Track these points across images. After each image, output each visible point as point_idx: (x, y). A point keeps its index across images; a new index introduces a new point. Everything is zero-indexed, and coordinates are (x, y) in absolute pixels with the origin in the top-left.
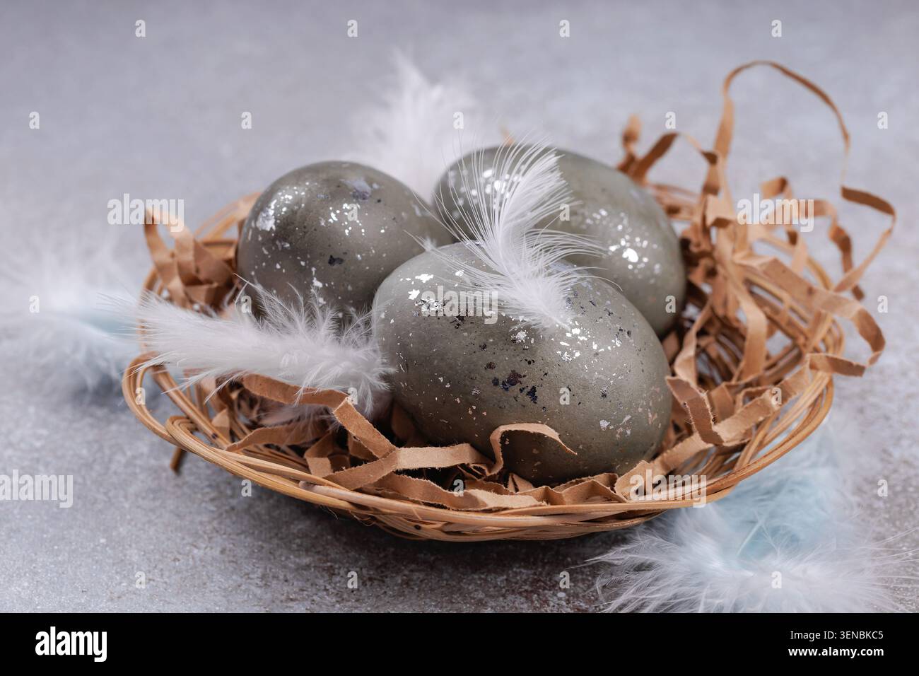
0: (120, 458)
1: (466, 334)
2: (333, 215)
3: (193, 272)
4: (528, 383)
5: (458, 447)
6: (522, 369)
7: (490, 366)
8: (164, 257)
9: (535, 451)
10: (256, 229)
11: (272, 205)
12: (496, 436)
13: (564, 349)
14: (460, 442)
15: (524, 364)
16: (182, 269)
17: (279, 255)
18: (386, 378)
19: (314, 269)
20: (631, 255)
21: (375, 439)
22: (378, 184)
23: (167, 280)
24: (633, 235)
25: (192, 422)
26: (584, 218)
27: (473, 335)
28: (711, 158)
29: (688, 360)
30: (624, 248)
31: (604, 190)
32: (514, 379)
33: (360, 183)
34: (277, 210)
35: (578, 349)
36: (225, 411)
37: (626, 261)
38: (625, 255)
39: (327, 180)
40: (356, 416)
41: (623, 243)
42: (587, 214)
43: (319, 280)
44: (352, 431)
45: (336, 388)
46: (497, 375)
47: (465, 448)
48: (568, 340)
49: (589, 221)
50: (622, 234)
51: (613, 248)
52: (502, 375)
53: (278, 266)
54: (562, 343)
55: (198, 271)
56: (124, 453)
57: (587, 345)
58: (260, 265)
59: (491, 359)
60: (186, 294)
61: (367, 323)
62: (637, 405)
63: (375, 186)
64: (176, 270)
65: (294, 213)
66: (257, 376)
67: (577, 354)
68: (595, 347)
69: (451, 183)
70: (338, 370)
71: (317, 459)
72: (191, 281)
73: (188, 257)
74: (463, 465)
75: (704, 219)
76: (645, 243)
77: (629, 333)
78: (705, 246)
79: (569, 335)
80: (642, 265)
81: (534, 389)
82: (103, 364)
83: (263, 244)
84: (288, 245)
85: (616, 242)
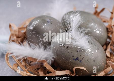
0: (5, 69)
1: (68, 50)
2: (43, 27)
3: (18, 36)
4: (80, 59)
5: (67, 71)
6: (79, 57)
7: (73, 56)
8: (13, 32)
9: (81, 71)
10: (29, 29)
11: (32, 24)
12: (74, 69)
13: (87, 53)
14: (67, 70)
15: (79, 56)
16: (16, 35)
17: (33, 34)
18: (53, 58)
19: (40, 37)
20: (98, 32)
21: (51, 69)
22: (52, 20)
23: (13, 37)
24: (98, 28)
25: (18, 65)
26: (89, 25)
27: (70, 50)
28: (112, 13)
29: (109, 51)
30: (97, 31)
31: (93, 20)
32: (77, 59)
33: (48, 20)
34: (33, 26)
35: (89, 53)
36: (24, 62)
37: (97, 33)
38: (97, 32)
39: (42, 20)
40: (48, 65)
41: (96, 30)
42: (90, 24)
43: (41, 38)
44: (47, 68)
45: (44, 60)
46: (74, 58)
47: (68, 71)
48: (87, 51)
49: (90, 26)
50: (96, 28)
51: (95, 31)
52: (75, 58)
53: (33, 36)
54: (86, 52)
55: (19, 35)
56: (6, 68)
57: (91, 52)
58: (30, 35)
59: (73, 55)
60: (17, 39)
61: (50, 48)
62: (100, 63)
63: (51, 21)
64: (15, 35)
65: (36, 26)
66: (30, 57)
67: (89, 54)
68: (92, 52)
69: (65, 18)
70: (44, 57)
71: (41, 72)
72: (18, 37)
73: (17, 33)
74: (68, 74)
75: (111, 25)
76: (100, 30)
77: (98, 49)
78: (111, 30)
79: (87, 50)
80: (100, 34)
81: (81, 60)
82: (2, 51)
83: (31, 32)
84: (35, 32)
85: (95, 30)
